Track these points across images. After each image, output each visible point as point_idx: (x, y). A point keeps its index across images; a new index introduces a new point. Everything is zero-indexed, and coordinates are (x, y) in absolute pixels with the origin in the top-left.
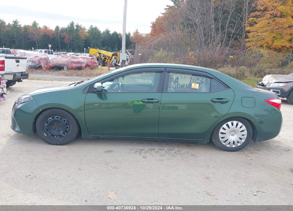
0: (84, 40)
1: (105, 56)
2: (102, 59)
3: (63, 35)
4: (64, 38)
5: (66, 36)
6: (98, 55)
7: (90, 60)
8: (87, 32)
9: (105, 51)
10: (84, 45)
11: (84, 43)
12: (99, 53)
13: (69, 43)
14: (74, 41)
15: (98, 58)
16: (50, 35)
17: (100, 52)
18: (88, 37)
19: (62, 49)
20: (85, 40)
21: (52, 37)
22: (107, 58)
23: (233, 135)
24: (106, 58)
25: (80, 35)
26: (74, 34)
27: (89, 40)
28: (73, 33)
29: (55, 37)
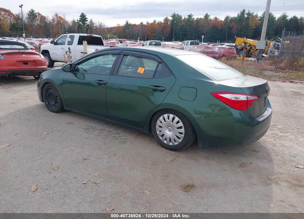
0: (253, 29)
1: (251, 45)
2: (247, 49)
3: (231, 25)
4: (232, 28)
5: (235, 26)
6: (243, 44)
7: (227, 50)
8: (259, 19)
9: (252, 40)
10: (252, 35)
11: (253, 33)
12: (245, 43)
13: (236, 33)
14: (243, 30)
15: (243, 48)
16: (218, 27)
17: (246, 41)
18: (259, 26)
19: (228, 39)
20: (255, 29)
21: (220, 28)
22: (253, 48)
23: (170, 131)
24: (251, 48)
25: (250, 24)
26: (244, 23)
27: (259, 29)
28: (242, 23)
29: (224, 27)
